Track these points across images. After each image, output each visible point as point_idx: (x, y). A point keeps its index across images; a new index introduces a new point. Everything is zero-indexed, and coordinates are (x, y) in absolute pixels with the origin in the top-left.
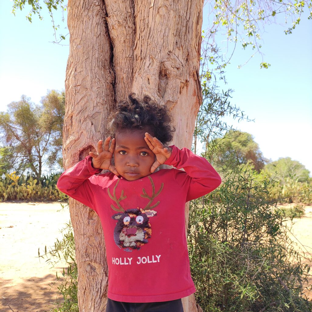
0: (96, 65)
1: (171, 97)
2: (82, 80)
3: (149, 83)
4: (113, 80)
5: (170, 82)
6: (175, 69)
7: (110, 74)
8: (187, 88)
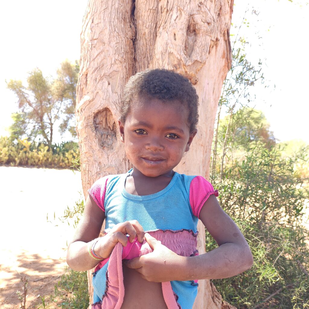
0: (116, 17)
1: (199, 57)
2: (99, 34)
3: (175, 39)
4: (133, 35)
5: (199, 39)
6: (206, 24)
7: (130, 28)
8: (216, 48)
